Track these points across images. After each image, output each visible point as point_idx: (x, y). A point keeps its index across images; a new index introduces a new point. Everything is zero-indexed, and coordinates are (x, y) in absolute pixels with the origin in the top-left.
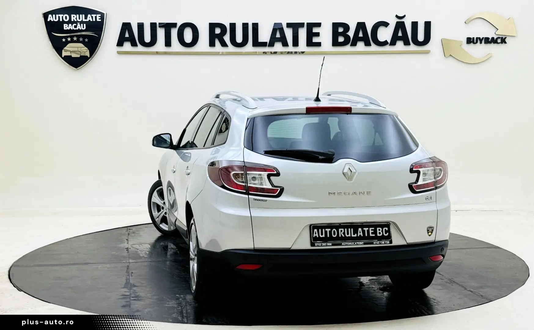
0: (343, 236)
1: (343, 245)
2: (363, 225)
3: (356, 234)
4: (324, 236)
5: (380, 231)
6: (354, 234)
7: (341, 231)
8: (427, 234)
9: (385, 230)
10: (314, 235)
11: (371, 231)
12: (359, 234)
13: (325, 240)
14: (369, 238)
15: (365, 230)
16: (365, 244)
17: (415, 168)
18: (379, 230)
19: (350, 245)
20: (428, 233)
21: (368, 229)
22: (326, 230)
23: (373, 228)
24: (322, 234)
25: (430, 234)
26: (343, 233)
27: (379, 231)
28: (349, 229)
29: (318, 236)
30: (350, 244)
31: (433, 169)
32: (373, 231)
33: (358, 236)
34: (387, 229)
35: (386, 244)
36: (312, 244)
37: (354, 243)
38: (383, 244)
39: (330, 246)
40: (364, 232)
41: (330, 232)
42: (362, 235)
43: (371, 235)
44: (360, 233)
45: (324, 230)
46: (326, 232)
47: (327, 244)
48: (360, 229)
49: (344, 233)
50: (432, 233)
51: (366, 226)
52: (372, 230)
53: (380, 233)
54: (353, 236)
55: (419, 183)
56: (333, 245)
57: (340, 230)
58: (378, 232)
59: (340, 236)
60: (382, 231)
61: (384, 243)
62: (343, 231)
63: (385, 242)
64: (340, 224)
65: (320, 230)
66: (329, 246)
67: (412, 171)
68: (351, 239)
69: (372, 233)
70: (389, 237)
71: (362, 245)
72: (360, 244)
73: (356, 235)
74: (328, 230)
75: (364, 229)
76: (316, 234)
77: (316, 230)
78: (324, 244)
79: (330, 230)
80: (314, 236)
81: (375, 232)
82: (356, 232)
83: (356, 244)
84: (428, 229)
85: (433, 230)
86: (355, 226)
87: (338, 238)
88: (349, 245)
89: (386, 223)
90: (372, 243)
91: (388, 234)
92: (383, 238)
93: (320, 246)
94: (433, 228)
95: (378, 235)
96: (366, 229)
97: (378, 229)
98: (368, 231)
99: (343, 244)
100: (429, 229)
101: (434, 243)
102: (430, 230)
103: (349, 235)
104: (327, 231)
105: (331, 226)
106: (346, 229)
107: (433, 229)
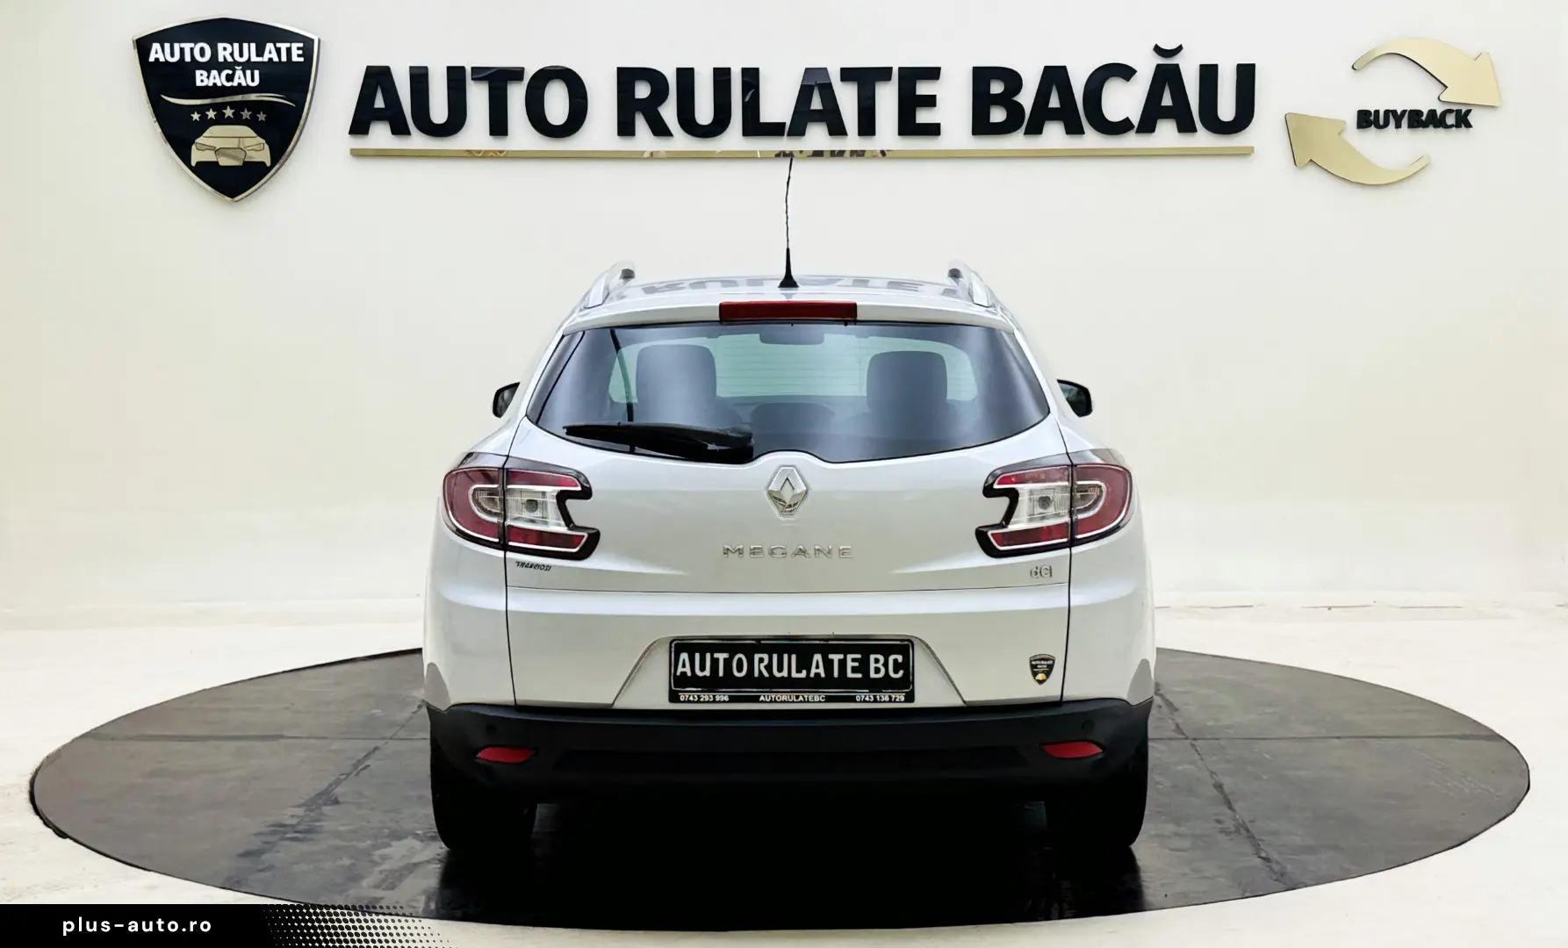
0: (766, 674)
1: (762, 702)
2: (827, 646)
3: (804, 672)
4: (707, 673)
5: (880, 665)
6: (799, 671)
7: (761, 660)
8: (1031, 677)
9: (895, 661)
10: (680, 670)
11: (850, 664)
12: (814, 671)
13: (711, 684)
14: (844, 682)
15: (832, 661)
16: (829, 699)
17: (999, 484)
18: (877, 661)
19: (785, 702)
20: (1035, 674)
21: (841, 656)
22: (716, 655)
23: (859, 656)
24: (703, 668)
25: (1041, 676)
26: (766, 667)
27: (877, 665)
28: (786, 656)
29: (689, 674)
30: (784, 697)
31: (1066, 487)
32: (856, 664)
33: (812, 675)
34: (900, 658)
35: (895, 702)
36: (674, 697)
37: (797, 697)
38: (885, 702)
39: (724, 702)
40: (828, 664)
41: (728, 663)
42: (823, 675)
43: (850, 675)
44: (817, 667)
45: (708, 656)
46: (715, 662)
47: (714, 696)
48: (818, 657)
49: (769, 667)
50: (1048, 674)
51: (836, 649)
52: (853, 660)
53: (877, 670)
54: (794, 675)
55: (1012, 527)
56: (732, 700)
57: (757, 657)
58: (873, 665)
59: (756, 674)
60: (886, 665)
61: (887, 699)
62: (766, 662)
63: (890, 697)
64: (758, 640)
65: (697, 656)
66: (720, 702)
67: (989, 491)
68: (789, 683)
69: (854, 670)
70: (906, 684)
71: (820, 702)
72: (815, 701)
73: (803, 674)
74: (722, 656)
75: (831, 656)
76: (684, 666)
77: (684, 656)
78: (705, 697)
79: (726, 655)
80: (678, 674)
81: (863, 666)
82: (804, 664)
83: (801, 698)
84: (1034, 663)
85: (1051, 667)
86: (802, 648)
87: (750, 681)
88: (781, 702)
89: (898, 643)
90: (853, 700)
91: (901, 673)
92: (886, 684)
93: (697, 701)
94: (1054, 661)
95: (873, 675)
96: (836, 658)
97: (872, 657)
98: (843, 663)
99: (762, 698)
100: (1038, 662)
101: (1059, 703)
102: (1041, 667)
103: (785, 674)
104: (718, 659)
105: (732, 645)
106: (775, 657)
107: (1050, 662)
